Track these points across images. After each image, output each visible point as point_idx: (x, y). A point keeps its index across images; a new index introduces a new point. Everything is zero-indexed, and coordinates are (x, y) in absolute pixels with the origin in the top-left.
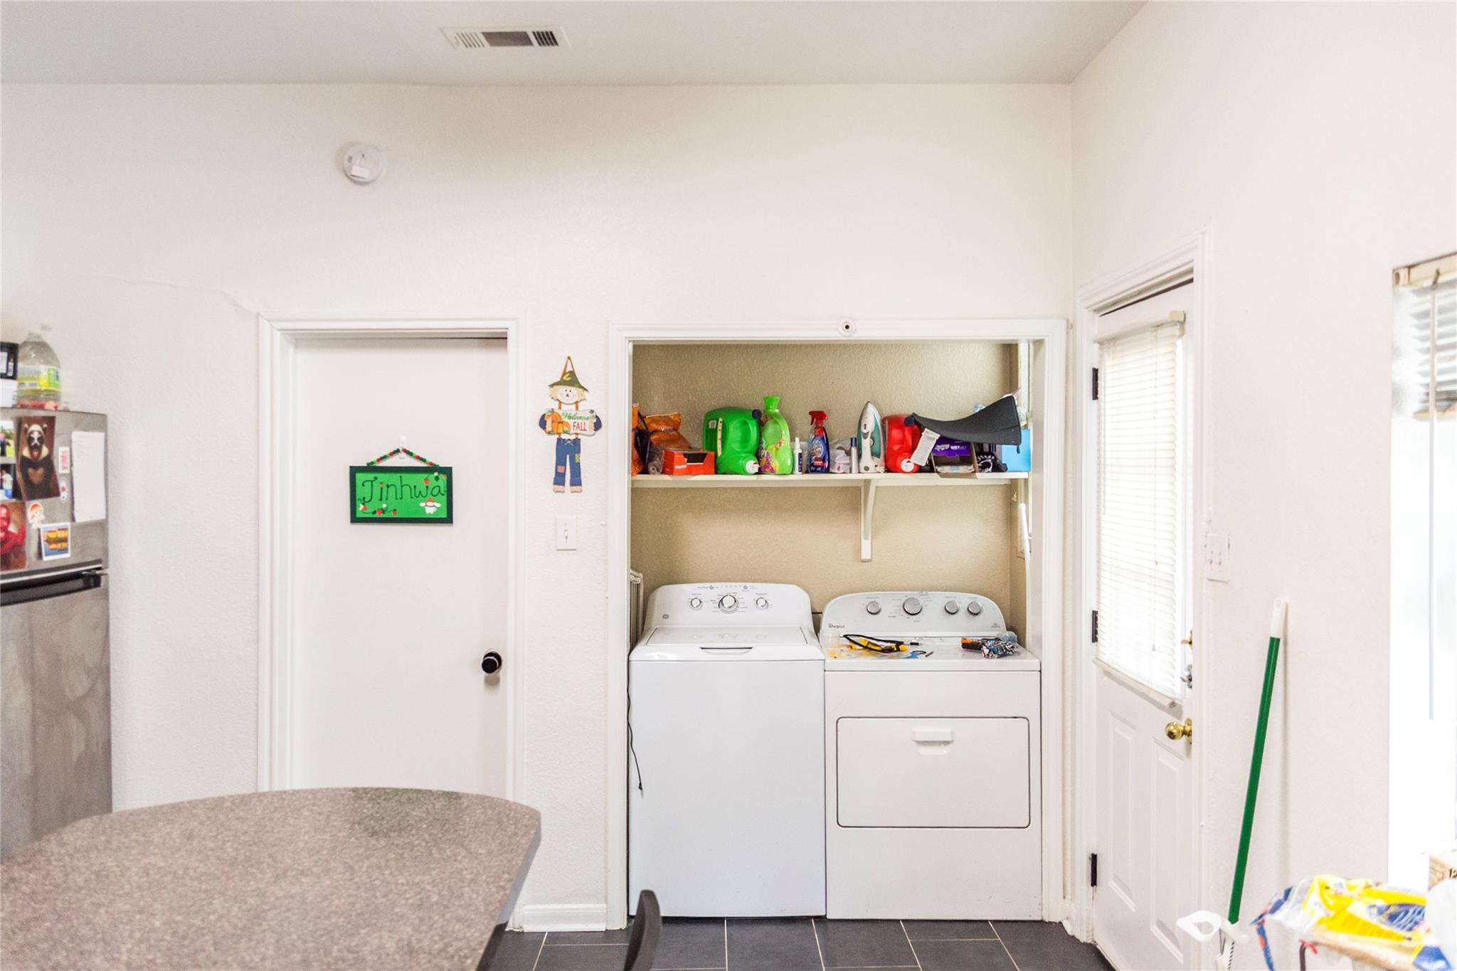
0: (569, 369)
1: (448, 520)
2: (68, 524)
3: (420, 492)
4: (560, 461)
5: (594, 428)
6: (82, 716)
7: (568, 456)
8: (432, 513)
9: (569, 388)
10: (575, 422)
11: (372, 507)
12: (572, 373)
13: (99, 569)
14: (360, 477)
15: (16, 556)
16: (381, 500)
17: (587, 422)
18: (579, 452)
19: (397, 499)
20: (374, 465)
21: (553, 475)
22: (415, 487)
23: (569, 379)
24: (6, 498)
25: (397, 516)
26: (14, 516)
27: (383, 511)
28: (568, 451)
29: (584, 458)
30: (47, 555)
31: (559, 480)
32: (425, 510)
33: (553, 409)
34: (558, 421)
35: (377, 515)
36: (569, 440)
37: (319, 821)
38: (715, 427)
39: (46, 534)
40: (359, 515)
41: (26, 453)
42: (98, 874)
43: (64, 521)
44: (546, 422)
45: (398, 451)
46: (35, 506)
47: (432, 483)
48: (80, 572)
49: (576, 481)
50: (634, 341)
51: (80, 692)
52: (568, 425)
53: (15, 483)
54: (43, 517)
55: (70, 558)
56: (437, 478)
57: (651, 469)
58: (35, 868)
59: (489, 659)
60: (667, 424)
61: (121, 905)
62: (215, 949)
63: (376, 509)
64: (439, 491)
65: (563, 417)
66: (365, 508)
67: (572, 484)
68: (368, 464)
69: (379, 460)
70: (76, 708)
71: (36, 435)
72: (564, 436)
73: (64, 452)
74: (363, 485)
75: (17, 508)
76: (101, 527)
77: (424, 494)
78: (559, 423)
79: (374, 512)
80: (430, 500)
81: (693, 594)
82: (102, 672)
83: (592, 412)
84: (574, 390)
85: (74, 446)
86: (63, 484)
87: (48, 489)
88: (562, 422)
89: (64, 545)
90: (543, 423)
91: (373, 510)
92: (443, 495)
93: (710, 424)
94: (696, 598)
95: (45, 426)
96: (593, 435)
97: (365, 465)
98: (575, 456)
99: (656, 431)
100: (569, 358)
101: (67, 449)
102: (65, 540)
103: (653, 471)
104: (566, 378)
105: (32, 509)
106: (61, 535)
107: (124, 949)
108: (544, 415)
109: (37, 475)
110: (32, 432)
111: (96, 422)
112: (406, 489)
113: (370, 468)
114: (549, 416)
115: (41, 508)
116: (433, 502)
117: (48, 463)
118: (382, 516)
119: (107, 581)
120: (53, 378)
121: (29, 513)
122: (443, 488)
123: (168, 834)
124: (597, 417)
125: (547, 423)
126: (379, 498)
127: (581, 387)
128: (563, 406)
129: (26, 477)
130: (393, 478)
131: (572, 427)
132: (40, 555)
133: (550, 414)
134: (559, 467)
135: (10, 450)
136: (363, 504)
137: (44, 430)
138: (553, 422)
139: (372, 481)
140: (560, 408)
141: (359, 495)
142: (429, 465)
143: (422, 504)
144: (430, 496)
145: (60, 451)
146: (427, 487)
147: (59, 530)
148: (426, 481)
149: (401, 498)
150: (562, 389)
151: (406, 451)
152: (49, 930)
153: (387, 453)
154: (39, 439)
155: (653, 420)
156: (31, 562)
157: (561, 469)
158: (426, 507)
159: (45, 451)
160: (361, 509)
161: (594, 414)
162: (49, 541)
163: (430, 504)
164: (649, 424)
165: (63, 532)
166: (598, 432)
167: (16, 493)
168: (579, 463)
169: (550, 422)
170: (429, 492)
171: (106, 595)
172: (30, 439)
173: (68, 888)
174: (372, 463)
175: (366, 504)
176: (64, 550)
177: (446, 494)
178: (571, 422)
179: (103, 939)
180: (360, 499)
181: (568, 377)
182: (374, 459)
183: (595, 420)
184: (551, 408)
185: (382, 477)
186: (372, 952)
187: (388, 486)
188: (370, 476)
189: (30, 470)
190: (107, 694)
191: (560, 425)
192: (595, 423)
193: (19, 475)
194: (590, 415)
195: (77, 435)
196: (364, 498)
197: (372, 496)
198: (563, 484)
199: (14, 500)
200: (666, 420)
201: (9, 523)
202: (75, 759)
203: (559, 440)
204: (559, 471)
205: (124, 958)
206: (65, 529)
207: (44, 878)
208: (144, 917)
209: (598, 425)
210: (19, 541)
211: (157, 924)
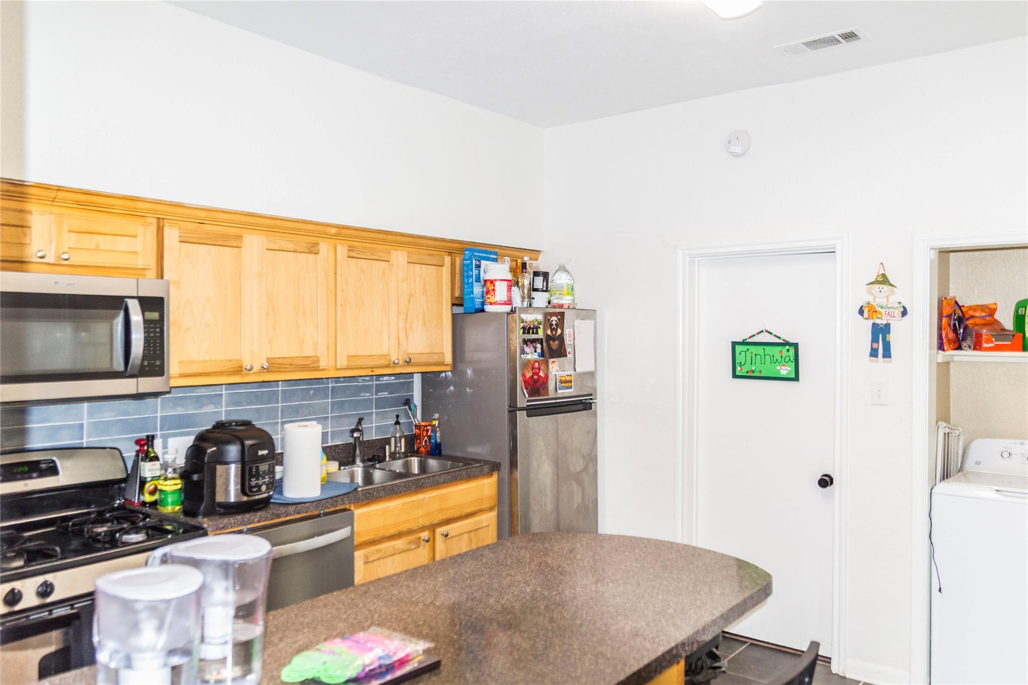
0: (882, 272)
1: (796, 379)
2: (572, 373)
3: (777, 360)
4: (875, 340)
5: (901, 315)
6: (580, 483)
7: (880, 336)
8: (785, 374)
9: (881, 286)
10: (886, 311)
11: (746, 369)
12: (884, 275)
13: (591, 399)
14: (738, 348)
15: (543, 389)
16: (751, 364)
17: (896, 311)
18: (889, 333)
19: (761, 364)
20: (747, 341)
21: (870, 350)
22: (773, 356)
23: (882, 279)
24: (538, 357)
25: (762, 375)
26: (542, 367)
27: (753, 372)
28: (880, 332)
29: (892, 338)
30: (559, 389)
31: (874, 353)
32: (780, 371)
33: (869, 302)
34: (873, 311)
35: (748, 374)
36: (882, 324)
37: (641, 556)
38: (1024, 313)
39: (559, 378)
40: (738, 373)
41: (549, 332)
42: (519, 560)
43: (571, 371)
44: (863, 311)
45: (762, 331)
46: (554, 362)
47: (785, 354)
48: (581, 400)
49: (887, 354)
50: (939, 248)
51: (579, 469)
52: (881, 313)
53: (542, 348)
54: (558, 368)
55: (573, 392)
56: (788, 350)
57: (963, 347)
58: (494, 552)
59: (824, 479)
60: (983, 311)
61: (519, 578)
62: (544, 609)
63: (748, 370)
64: (790, 359)
65: (876, 308)
66: (741, 369)
67: (884, 356)
68: (743, 340)
69: (750, 338)
70: (577, 478)
71: (554, 323)
72: (878, 321)
73: (570, 332)
74: (740, 354)
75: (544, 363)
76: (592, 375)
77: (779, 361)
78: (874, 312)
79: (747, 372)
80: (783, 365)
81: (1004, 448)
82: (591, 459)
83: (900, 303)
84: (886, 288)
85: (575, 328)
86: (569, 350)
87: (560, 353)
88: (876, 312)
89: (570, 384)
90: (861, 312)
91: (747, 371)
92: (792, 362)
93: (1019, 311)
94: (1007, 451)
95: (559, 317)
96: (901, 320)
97: (742, 341)
98: (886, 336)
99: (973, 317)
100: (882, 264)
101: (572, 330)
102: (571, 382)
103: (966, 348)
104: (880, 279)
105: (552, 364)
106: (568, 378)
107: (506, 598)
108: (862, 306)
109: (555, 345)
110: (552, 321)
111: (589, 314)
112: (767, 357)
113: (744, 343)
114: (866, 307)
115: (557, 363)
116: (785, 366)
117: (561, 338)
118: (752, 375)
119: (596, 406)
120: (570, 290)
121: (550, 366)
122: (792, 358)
123: (563, 548)
124: (904, 307)
125: (865, 312)
126: (750, 363)
127: (891, 285)
128: (877, 299)
129: (549, 346)
130: (759, 350)
131: (884, 314)
132: (556, 391)
133: (867, 305)
134: (874, 344)
135: (541, 331)
136: (740, 367)
137: (559, 319)
138: (869, 311)
139: (745, 352)
140: (875, 301)
141: (737, 361)
142: (783, 342)
143: (778, 368)
144: (783, 362)
145: (567, 331)
146: (782, 356)
147: (567, 376)
148: (781, 352)
149: (764, 364)
150: (876, 287)
151: (767, 331)
152: (482, 581)
153: (755, 333)
154: (555, 324)
155: (970, 308)
156: (552, 393)
157: (875, 346)
158: (781, 370)
159: (559, 331)
160: (739, 370)
161: (902, 305)
162: (561, 382)
163: (783, 368)
164: (967, 311)
165: (569, 377)
166: (904, 318)
167: (542, 354)
168: (889, 342)
169: (867, 311)
170: (783, 359)
171: (595, 415)
172: (551, 325)
173: (502, 564)
174: (746, 339)
175: (742, 366)
176: (570, 387)
177: (794, 361)
178: (883, 311)
179: (500, 591)
180: (738, 363)
181: (881, 278)
182: (747, 337)
183: (902, 310)
184: (867, 301)
185: (753, 349)
186: (616, 630)
187: (756, 355)
188: (745, 348)
189: (551, 342)
190: (596, 472)
191: (875, 313)
192: (902, 312)
193: (545, 344)
194: (898, 306)
195: (578, 322)
196: (741, 363)
197: (745, 362)
198: (877, 356)
199: (542, 358)
200: (983, 308)
201: (539, 371)
202: (575, 506)
203: (874, 324)
204: (874, 347)
205: (503, 602)
206: (571, 376)
207: (495, 557)
208: (524, 585)
209: (904, 313)
210: (545, 380)
211: (528, 590)
